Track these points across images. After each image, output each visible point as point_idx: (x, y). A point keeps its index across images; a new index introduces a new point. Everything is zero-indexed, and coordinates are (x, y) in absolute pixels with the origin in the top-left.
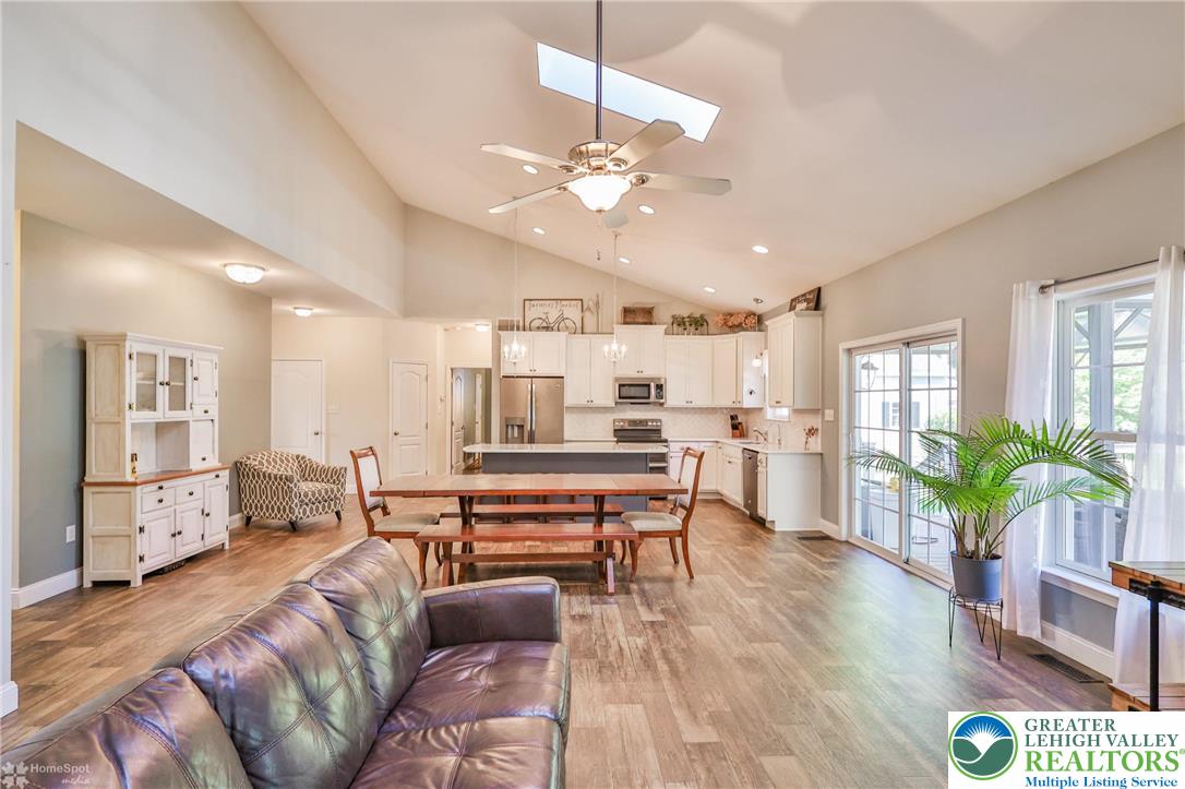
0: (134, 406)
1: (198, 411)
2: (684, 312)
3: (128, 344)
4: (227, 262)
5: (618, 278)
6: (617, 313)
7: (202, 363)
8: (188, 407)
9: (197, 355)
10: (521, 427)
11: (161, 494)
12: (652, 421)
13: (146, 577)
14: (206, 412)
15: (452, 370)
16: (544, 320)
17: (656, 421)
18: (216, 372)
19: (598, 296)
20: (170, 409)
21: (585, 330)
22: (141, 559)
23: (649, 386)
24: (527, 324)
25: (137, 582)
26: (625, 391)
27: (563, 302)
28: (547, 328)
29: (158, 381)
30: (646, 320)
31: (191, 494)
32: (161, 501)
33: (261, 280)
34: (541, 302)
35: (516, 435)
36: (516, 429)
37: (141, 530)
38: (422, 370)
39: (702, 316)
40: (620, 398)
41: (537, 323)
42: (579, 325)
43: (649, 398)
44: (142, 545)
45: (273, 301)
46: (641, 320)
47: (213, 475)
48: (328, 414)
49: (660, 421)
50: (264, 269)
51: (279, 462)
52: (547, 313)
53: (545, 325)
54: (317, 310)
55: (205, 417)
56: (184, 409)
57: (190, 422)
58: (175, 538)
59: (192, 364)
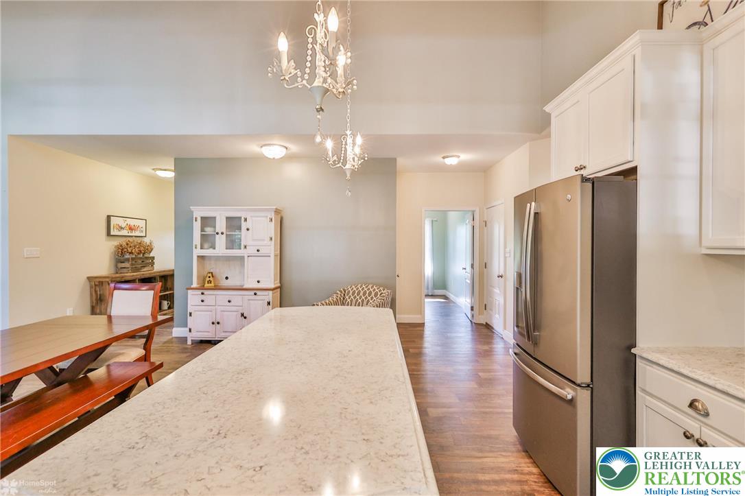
0: (198, 247)
1: (251, 250)
3: (194, 213)
7: (255, 219)
9: (250, 214)
11: (203, 297)
13: (193, 342)
14: (258, 251)
18: (272, 225)
20: (226, 249)
22: (190, 331)
25: (189, 342)
31: (229, 301)
32: (202, 301)
37: (191, 314)
44: (190, 322)
47: (253, 293)
48: (505, 257)
55: (258, 254)
56: (240, 249)
57: (246, 258)
58: (214, 325)
59: (246, 220)
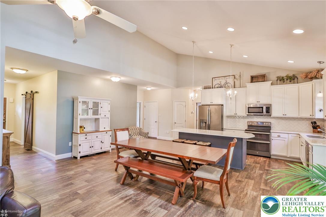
0: (81, 114)
1: (102, 116)
2: (284, 74)
3: (79, 99)
4: (111, 76)
5: (232, 62)
6: (249, 79)
7: (104, 103)
8: (99, 114)
9: (102, 101)
10: (206, 123)
11: (86, 137)
12: (266, 123)
13: (81, 157)
14: (105, 116)
15: (197, 103)
16: (220, 84)
17: (268, 123)
18: (109, 106)
19: (240, 73)
20: (93, 115)
21: (235, 87)
22: (80, 152)
23: (262, 108)
24: (213, 86)
25: (79, 158)
26: (251, 110)
27: (227, 77)
28: (221, 87)
29: (89, 108)
30: (263, 80)
31: (97, 137)
32: (86, 138)
33: (119, 81)
34: (218, 78)
35: (204, 126)
36: (204, 123)
37: (80, 145)
38: (184, 104)
39: (294, 75)
40: (248, 113)
41: (217, 86)
42: (233, 85)
43: (262, 113)
44: (80, 149)
45: (138, 86)
46: (260, 80)
47: (105, 132)
48: (158, 117)
49: (270, 123)
50: (120, 78)
51: (134, 129)
52: (221, 82)
53: (220, 86)
54: (153, 88)
55: (105, 117)
56: (98, 115)
57: (100, 118)
58: (91, 148)
59: (100, 103)
